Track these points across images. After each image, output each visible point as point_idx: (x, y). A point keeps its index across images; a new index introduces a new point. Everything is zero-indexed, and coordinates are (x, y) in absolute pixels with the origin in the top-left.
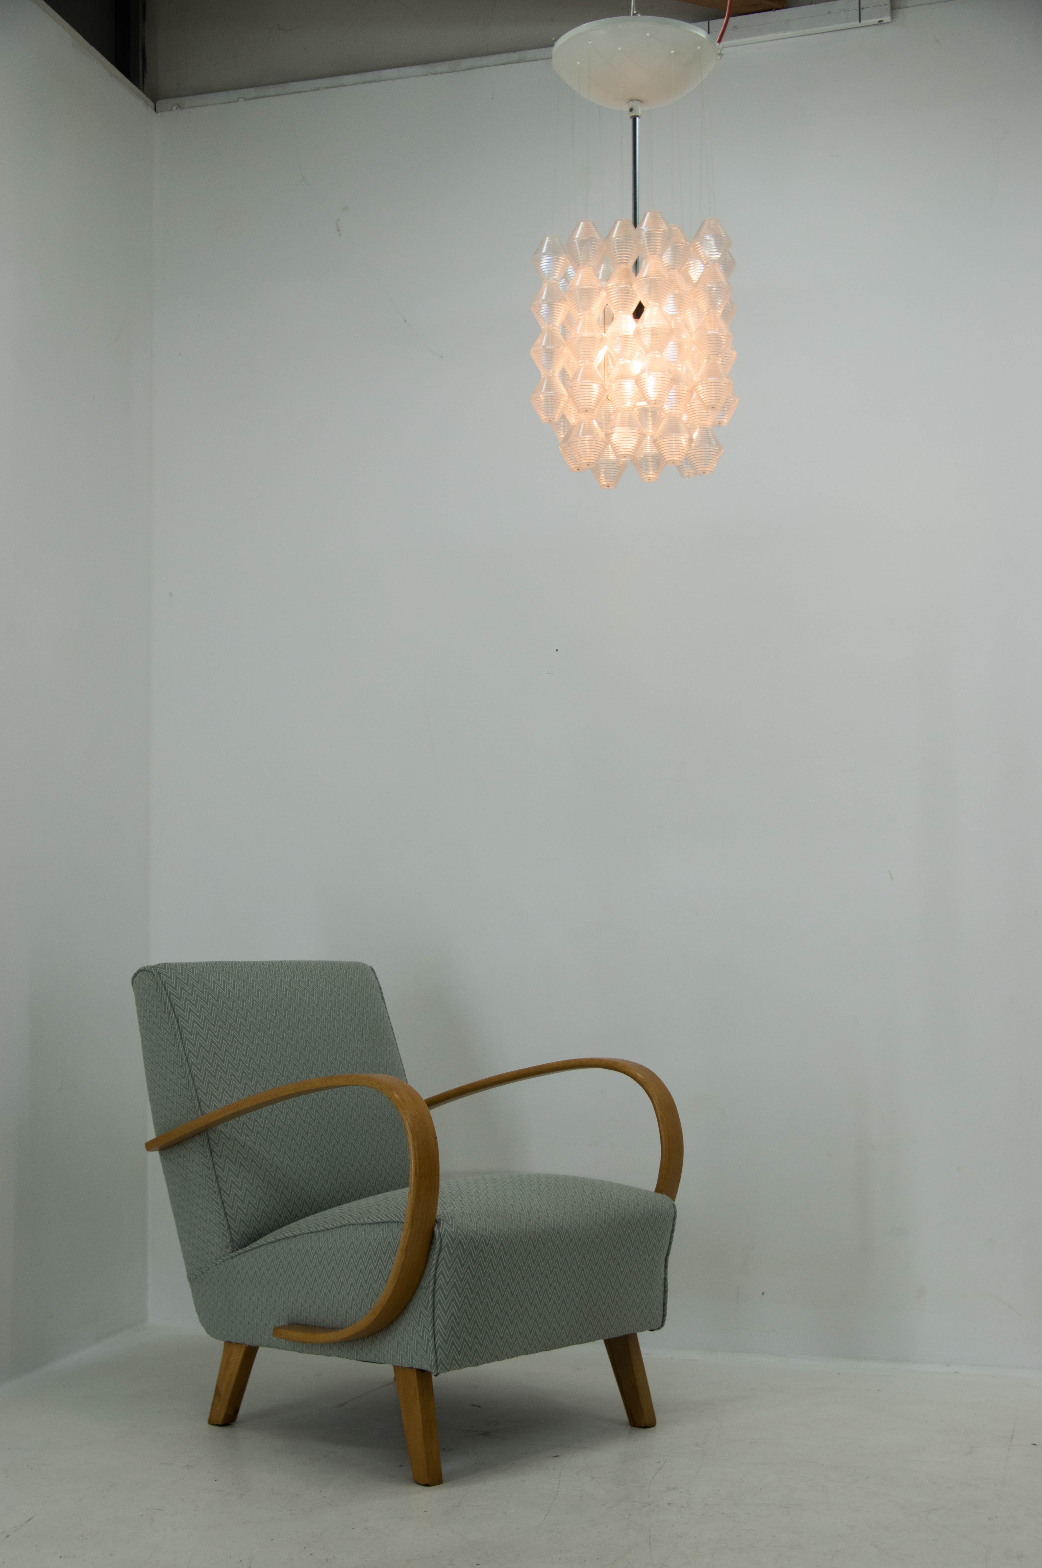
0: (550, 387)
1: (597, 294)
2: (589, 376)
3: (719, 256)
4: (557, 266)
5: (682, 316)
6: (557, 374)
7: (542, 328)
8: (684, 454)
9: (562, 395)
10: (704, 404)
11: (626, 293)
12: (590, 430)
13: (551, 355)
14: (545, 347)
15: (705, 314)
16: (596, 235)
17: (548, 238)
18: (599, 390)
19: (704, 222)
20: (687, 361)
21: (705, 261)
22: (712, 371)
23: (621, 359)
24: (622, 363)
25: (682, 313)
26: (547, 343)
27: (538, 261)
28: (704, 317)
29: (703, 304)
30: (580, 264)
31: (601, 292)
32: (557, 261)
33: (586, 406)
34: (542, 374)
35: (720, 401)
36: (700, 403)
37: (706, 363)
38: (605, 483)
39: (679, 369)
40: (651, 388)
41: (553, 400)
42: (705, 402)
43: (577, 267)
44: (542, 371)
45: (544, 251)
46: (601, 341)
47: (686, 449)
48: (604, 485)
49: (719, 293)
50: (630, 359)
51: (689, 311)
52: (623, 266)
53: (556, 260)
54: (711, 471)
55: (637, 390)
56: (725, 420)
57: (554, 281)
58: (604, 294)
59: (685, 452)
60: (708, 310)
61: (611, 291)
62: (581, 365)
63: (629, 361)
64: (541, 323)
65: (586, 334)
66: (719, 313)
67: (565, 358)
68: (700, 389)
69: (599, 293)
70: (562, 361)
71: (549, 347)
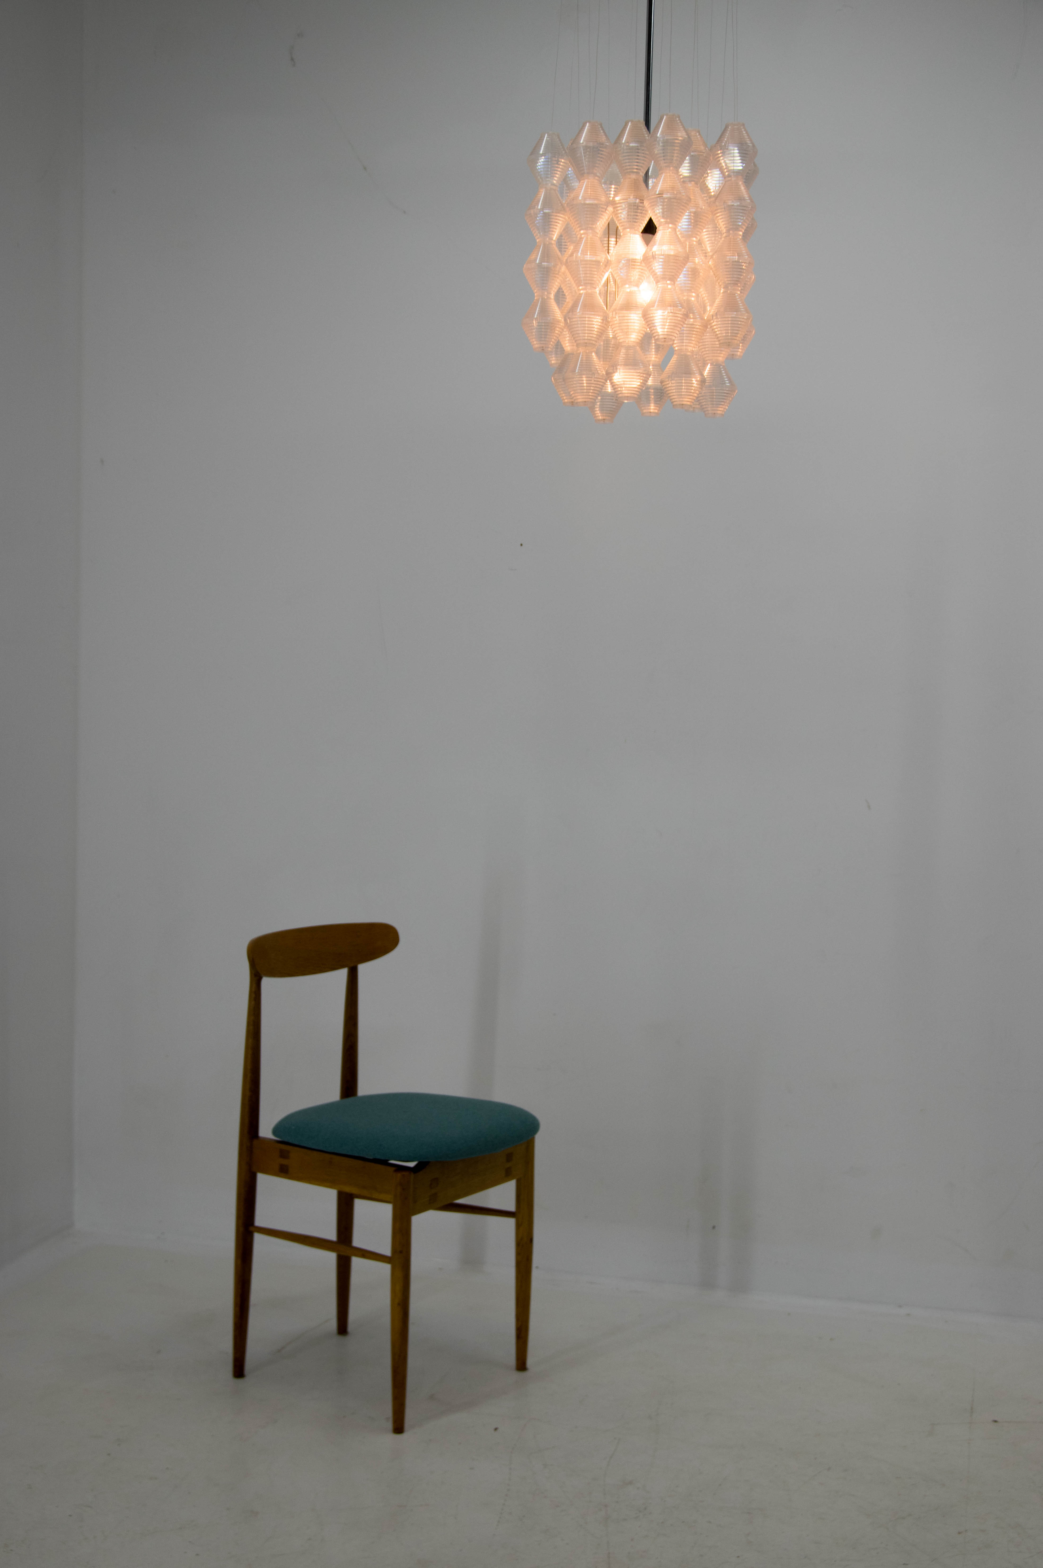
0: (545, 310)
1: (604, 210)
2: (590, 306)
3: (741, 168)
4: (556, 169)
5: (698, 237)
6: (552, 296)
7: (537, 241)
8: (694, 398)
9: (559, 321)
10: (718, 338)
11: (635, 209)
12: (588, 367)
13: (546, 274)
14: (540, 265)
15: (724, 235)
16: (603, 139)
17: (546, 135)
18: (602, 323)
19: (727, 127)
20: (701, 290)
21: (727, 174)
22: (730, 305)
23: (627, 286)
24: (628, 290)
25: (699, 233)
26: (542, 260)
27: (535, 161)
28: (723, 239)
29: (722, 224)
30: (584, 173)
31: (608, 209)
32: (557, 164)
33: (586, 341)
34: (535, 295)
35: (737, 338)
36: (714, 337)
37: (723, 292)
38: (600, 418)
39: (693, 299)
40: (661, 322)
41: (546, 327)
42: (719, 335)
43: (581, 174)
44: (535, 291)
45: (541, 152)
46: (606, 266)
47: (697, 392)
48: (599, 420)
49: (742, 213)
50: (637, 285)
51: (705, 232)
52: (633, 176)
53: (556, 162)
54: (722, 415)
55: (644, 322)
56: (739, 353)
57: (552, 187)
58: (610, 209)
59: (696, 395)
60: (728, 231)
61: (618, 205)
62: (582, 292)
63: (634, 289)
64: (537, 235)
65: (588, 257)
66: (740, 235)
67: (562, 279)
68: (715, 323)
69: (606, 209)
70: (558, 281)
71: (545, 264)
